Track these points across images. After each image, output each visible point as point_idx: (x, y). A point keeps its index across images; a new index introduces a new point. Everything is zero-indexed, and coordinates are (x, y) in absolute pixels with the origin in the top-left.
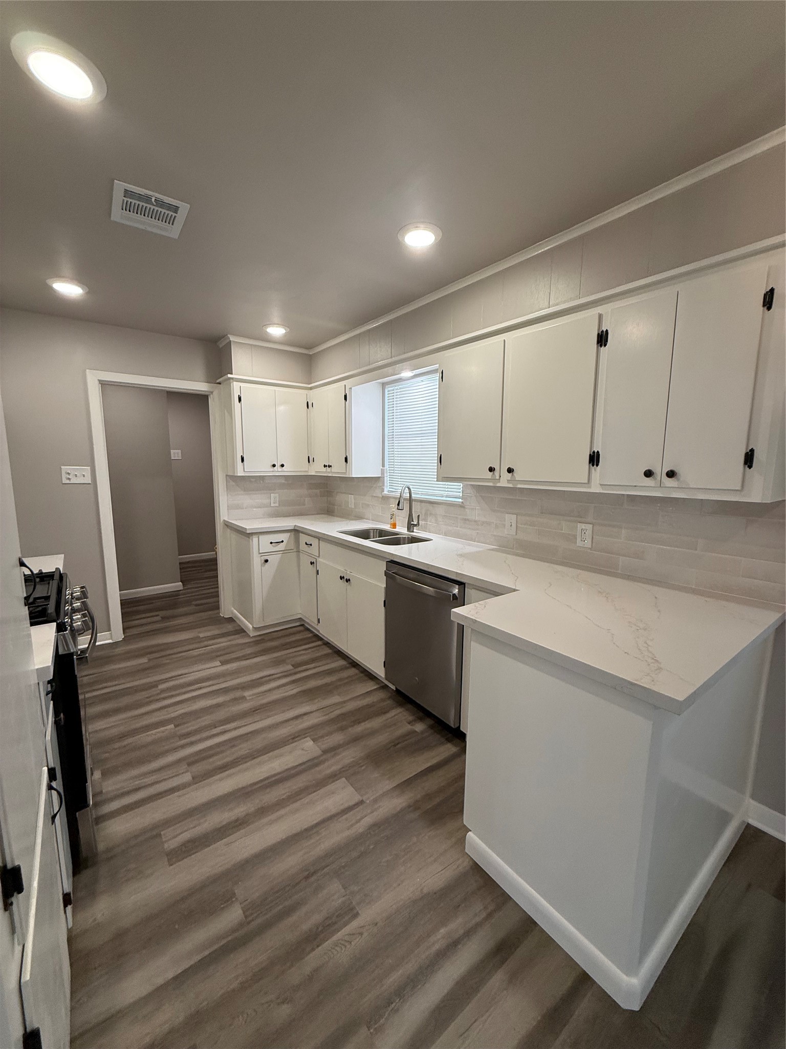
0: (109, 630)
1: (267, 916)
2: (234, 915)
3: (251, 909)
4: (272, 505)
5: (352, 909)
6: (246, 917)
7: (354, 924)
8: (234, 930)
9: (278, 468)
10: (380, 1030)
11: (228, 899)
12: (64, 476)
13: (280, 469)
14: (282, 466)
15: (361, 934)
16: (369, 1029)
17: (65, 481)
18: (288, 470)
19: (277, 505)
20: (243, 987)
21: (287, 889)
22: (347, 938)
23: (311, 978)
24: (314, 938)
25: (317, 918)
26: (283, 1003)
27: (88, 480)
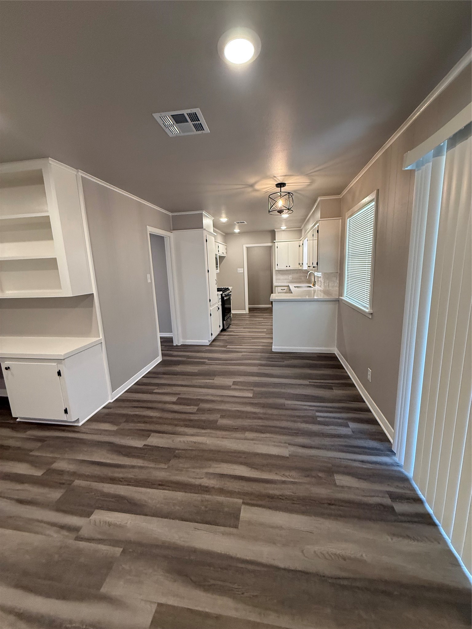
0: (245, 310)
4: (290, 279)
9: (288, 267)
12: (238, 271)
13: (289, 267)
14: (290, 266)
17: (238, 272)
18: (291, 268)
19: (291, 279)
27: (243, 272)
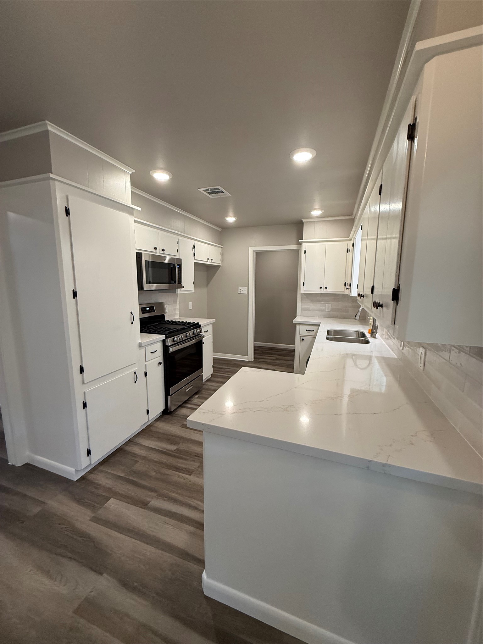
0: (248, 355)
1: (177, 455)
2: (173, 448)
3: (178, 450)
4: (326, 310)
5: (191, 473)
6: (174, 451)
7: (187, 476)
8: (170, 451)
9: (324, 289)
10: (158, 499)
11: (177, 443)
12: (239, 290)
15: (184, 479)
16: (157, 495)
17: (239, 293)
18: (330, 290)
20: (156, 462)
21: (189, 454)
22: (181, 476)
23: (165, 474)
24: (177, 469)
25: (183, 466)
26: (155, 472)
27: (246, 293)
